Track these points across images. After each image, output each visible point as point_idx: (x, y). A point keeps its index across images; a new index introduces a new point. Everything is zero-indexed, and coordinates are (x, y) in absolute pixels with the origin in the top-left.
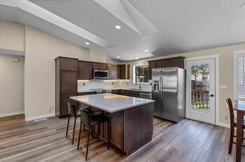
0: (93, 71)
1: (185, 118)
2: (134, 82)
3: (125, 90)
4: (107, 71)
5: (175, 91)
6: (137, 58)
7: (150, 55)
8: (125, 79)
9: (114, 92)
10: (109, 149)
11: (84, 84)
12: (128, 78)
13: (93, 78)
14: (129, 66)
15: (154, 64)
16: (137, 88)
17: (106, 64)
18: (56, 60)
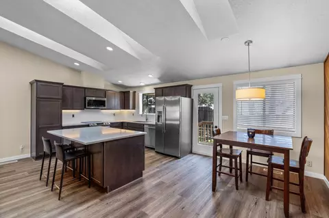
0: (85, 99)
1: (191, 152)
2: (141, 112)
3: (128, 123)
4: (106, 99)
5: (178, 123)
6: (142, 84)
7: (157, 81)
8: (129, 109)
9: (113, 125)
10: (89, 187)
11: (73, 116)
12: (134, 108)
13: (85, 107)
14: (135, 92)
15: (161, 92)
16: (143, 120)
17: (103, 90)
18: (31, 84)
